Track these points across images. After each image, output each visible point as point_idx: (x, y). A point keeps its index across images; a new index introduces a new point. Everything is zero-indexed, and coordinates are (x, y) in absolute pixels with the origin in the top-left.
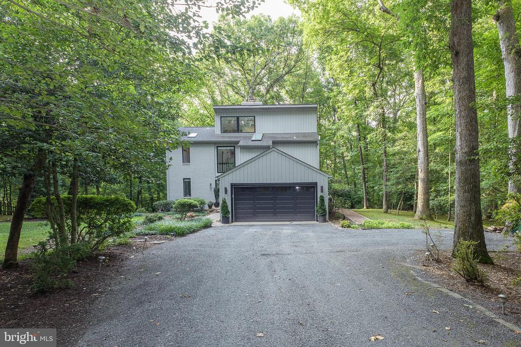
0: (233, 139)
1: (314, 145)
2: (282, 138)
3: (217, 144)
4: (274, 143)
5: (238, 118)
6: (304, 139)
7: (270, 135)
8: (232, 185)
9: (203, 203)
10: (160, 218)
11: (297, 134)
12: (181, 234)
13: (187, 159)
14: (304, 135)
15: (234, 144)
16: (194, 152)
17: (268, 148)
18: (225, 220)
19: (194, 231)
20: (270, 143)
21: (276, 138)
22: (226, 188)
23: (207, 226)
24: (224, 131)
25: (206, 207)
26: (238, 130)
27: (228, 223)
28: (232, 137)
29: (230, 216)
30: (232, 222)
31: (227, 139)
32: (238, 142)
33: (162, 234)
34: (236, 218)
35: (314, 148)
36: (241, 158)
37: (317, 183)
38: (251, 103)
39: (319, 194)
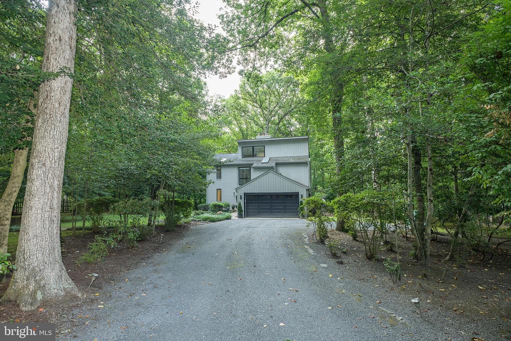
0: (249, 162)
1: (305, 165)
2: (283, 160)
3: (239, 166)
4: (277, 164)
5: (253, 147)
6: (298, 161)
7: (275, 159)
8: (245, 194)
9: (228, 205)
10: (202, 213)
11: (293, 157)
12: (213, 221)
13: (219, 176)
14: (299, 157)
15: (249, 166)
16: (224, 171)
17: (272, 168)
18: (240, 216)
19: (220, 220)
20: (274, 165)
21: (279, 160)
22: (241, 196)
23: (228, 218)
24: (244, 156)
25: (231, 209)
26: (253, 155)
27: (242, 218)
28: (249, 161)
29: (243, 213)
30: (245, 217)
31: (245, 163)
32: (252, 164)
33: (203, 220)
34: (248, 215)
35: (305, 167)
36: (254, 175)
37: (298, 193)
38: (263, 137)
39: (300, 199)
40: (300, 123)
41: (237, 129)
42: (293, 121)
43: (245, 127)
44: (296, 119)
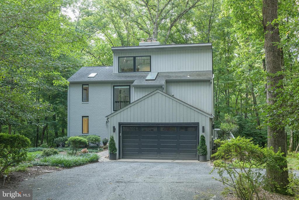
0: (128, 79)
1: (208, 83)
2: (176, 77)
3: (114, 84)
4: (167, 82)
5: (135, 58)
6: (198, 78)
7: (165, 75)
8: (120, 124)
9: (97, 140)
11: (191, 73)
13: (85, 98)
14: (199, 73)
15: (129, 84)
16: (93, 92)
17: (160, 87)
18: (112, 156)
20: (163, 82)
21: (170, 77)
22: (114, 127)
24: (122, 70)
26: (135, 69)
28: (129, 77)
29: (117, 152)
30: (119, 159)
31: (123, 79)
32: (132, 82)
34: (124, 155)
35: (208, 87)
36: (135, 96)
37: (198, 123)
38: (149, 43)
39: (201, 134)
40: (199, 29)
41: (115, 36)
42: (190, 26)
43: (125, 33)
44: (195, 24)
